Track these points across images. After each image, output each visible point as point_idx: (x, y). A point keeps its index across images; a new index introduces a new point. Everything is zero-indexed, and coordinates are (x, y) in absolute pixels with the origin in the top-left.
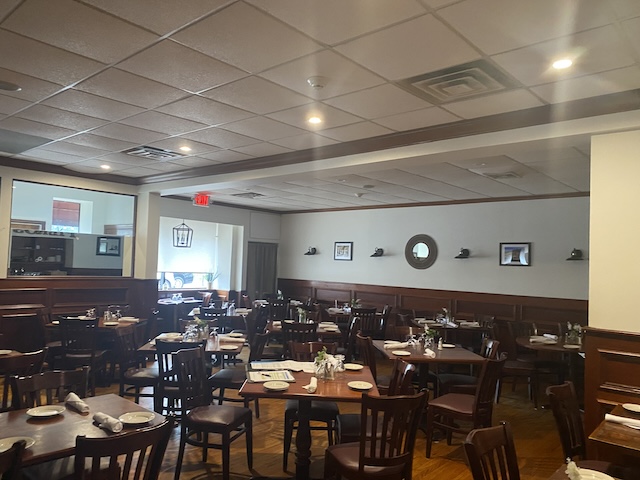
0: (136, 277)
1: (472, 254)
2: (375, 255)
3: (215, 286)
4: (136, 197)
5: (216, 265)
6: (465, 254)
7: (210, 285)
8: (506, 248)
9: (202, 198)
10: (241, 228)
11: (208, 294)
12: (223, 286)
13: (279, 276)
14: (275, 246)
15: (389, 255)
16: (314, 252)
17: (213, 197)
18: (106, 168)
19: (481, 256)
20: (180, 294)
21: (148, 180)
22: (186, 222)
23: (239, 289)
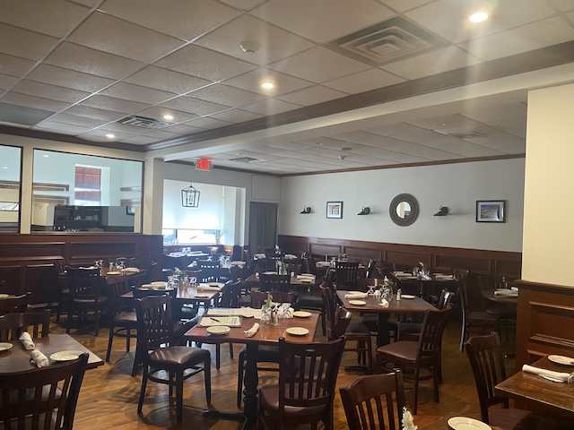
0: (144, 233)
1: (450, 212)
2: (362, 213)
3: (222, 242)
4: (143, 162)
5: (223, 223)
6: (444, 212)
7: (217, 240)
8: (482, 206)
9: (204, 162)
10: (244, 190)
11: (215, 249)
12: (228, 242)
13: (279, 233)
14: (276, 206)
15: (374, 213)
16: (309, 211)
17: (214, 162)
18: (111, 137)
19: (458, 213)
20: (189, 249)
21: (153, 147)
22: (193, 184)
23: (242, 245)
